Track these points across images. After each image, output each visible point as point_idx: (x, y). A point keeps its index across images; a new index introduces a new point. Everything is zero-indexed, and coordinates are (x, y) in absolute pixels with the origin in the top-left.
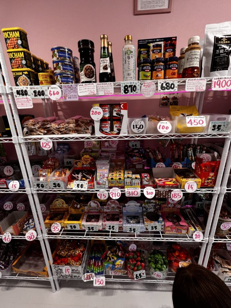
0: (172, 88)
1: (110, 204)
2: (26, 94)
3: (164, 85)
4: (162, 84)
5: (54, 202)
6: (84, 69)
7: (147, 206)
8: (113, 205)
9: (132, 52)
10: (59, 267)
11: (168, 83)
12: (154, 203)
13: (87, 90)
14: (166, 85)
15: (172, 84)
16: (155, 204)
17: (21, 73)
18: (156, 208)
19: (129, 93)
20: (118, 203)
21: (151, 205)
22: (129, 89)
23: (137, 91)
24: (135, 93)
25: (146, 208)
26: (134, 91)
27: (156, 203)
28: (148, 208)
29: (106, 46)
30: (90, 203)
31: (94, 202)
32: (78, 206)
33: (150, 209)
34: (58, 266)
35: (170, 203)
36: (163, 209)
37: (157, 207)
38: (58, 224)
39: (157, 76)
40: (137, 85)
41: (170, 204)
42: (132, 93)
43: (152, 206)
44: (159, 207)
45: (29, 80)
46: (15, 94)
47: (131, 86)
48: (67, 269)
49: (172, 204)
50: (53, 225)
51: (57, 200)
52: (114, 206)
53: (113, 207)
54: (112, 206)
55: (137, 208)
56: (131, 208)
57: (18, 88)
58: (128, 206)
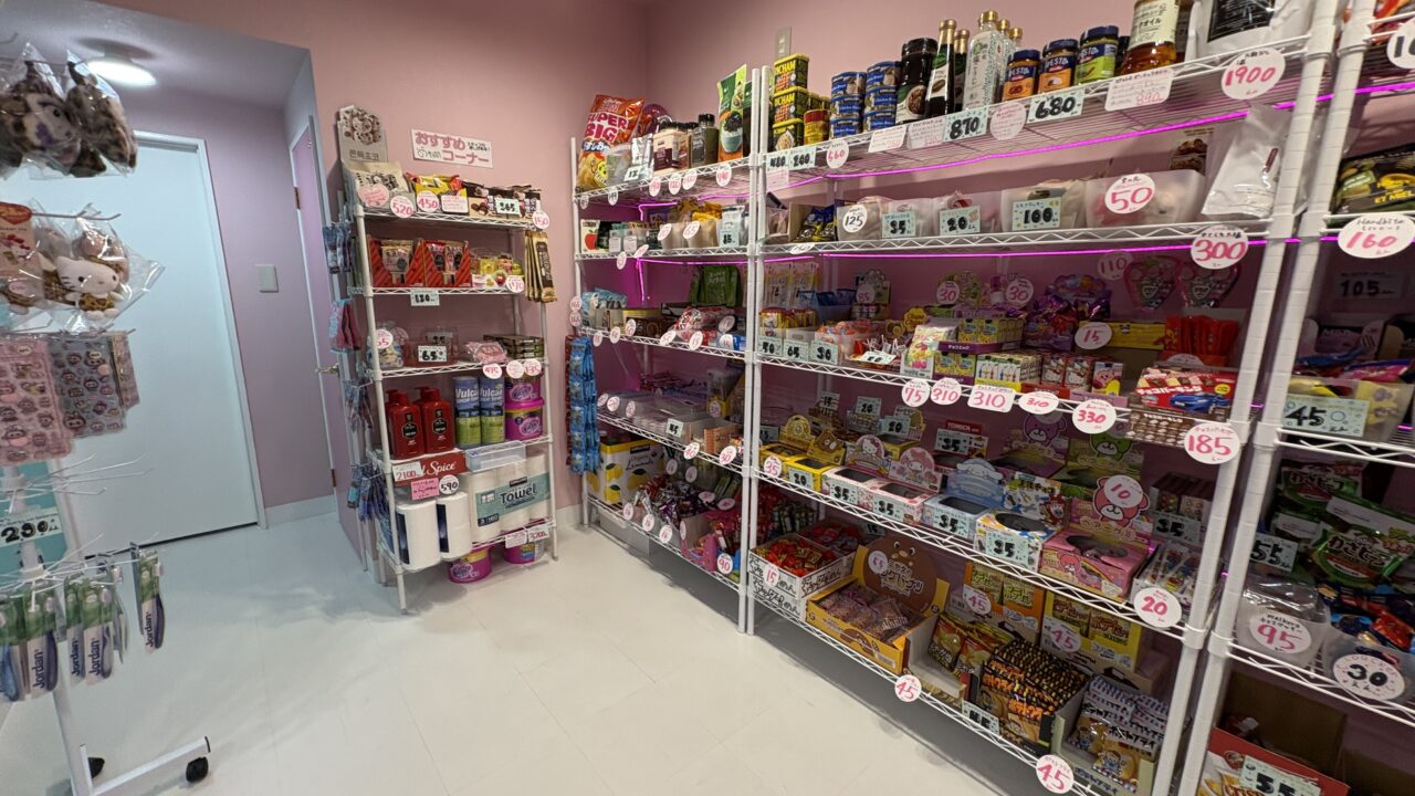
0: (1066, 110)
1: (911, 458)
2: (783, 164)
3: (1047, 106)
4: (1043, 103)
5: (790, 420)
6: (910, 95)
7: (1018, 493)
8: (917, 466)
9: (986, 46)
10: (760, 563)
11: (1058, 99)
12: (1045, 490)
13: (885, 141)
14: (1052, 104)
15: (1069, 99)
16: (1047, 495)
17: (784, 129)
18: (1049, 510)
19: (960, 138)
20: (932, 460)
21: (1032, 493)
22: (963, 128)
23: (979, 130)
24: (974, 134)
25: (1014, 503)
26: (973, 130)
27: (1053, 490)
28: (1022, 503)
29: (949, 42)
30: (863, 441)
31: (873, 442)
32: (833, 446)
33: (1027, 509)
34: (758, 560)
35: (1109, 503)
36: (1078, 517)
37: (1052, 510)
38: (778, 461)
39: (1051, 83)
40: (980, 117)
41: (1111, 508)
42: (968, 136)
43: (1037, 498)
44: (1061, 508)
45: (793, 140)
46: (768, 166)
47: (967, 121)
48: (772, 571)
49: (1117, 510)
50: (769, 459)
51: (797, 419)
52: (919, 469)
53: (918, 472)
54: (913, 468)
55: (990, 487)
56: (974, 481)
57: (774, 155)
58: (966, 472)
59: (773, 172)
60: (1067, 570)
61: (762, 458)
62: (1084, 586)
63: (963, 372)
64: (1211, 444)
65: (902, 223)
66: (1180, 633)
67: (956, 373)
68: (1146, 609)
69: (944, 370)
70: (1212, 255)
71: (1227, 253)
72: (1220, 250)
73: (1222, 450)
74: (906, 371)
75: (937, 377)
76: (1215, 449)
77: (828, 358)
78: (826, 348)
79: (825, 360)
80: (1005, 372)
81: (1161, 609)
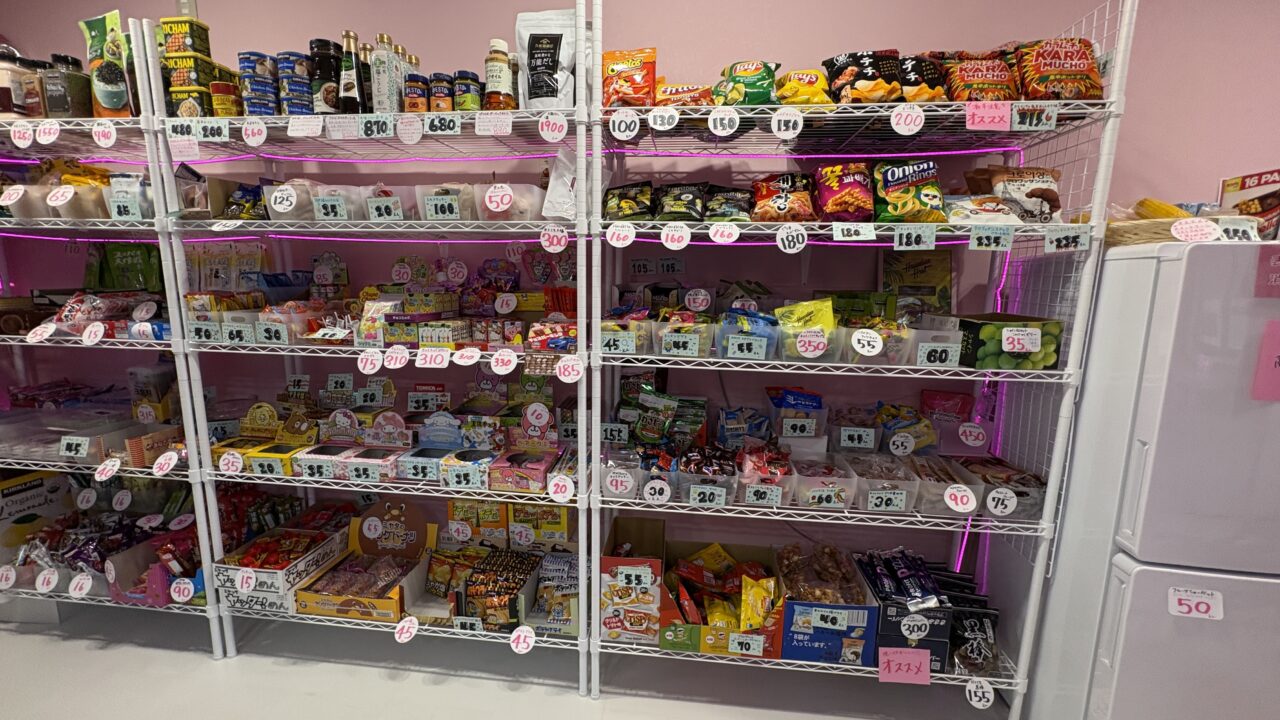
0: (451, 129)
1: (383, 423)
2: (189, 133)
3: (436, 122)
4: (433, 120)
5: (251, 410)
6: (323, 89)
7: (472, 433)
8: (389, 428)
9: (384, 62)
10: (230, 572)
11: (443, 119)
12: (490, 425)
14: (440, 122)
15: (451, 121)
16: (491, 429)
17: (186, 96)
18: (494, 440)
19: (373, 136)
20: (402, 421)
21: (481, 430)
22: (375, 128)
23: (388, 132)
24: (384, 135)
25: (470, 441)
26: (384, 132)
27: (495, 424)
28: (476, 440)
29: (353, 51)
30: (335, 416)
31: (345, 415)
32: (304, 427)
33: (480, 443)
34: (227, 570)
35: (531, 425)
36: (514, 440)
37: (497, 439)
38: (237, 455)
39: (438, 105)
40: (388, 123)
41: (532, 428)
42: (379, 136)
43: (486, 433)
44: (502, 437)
45: (199, 109)
46: (169, 132)
47: (377, 123)
48: (246, 575)
49: (537, 429)
50: (225, 456)
51: (259, 407)
52: (392, 431)
53: (391, 434)
54: (387, 431)
55: (452, 433)
56: (440, 430)
57: (176, 121)
58: (432, 425)
59: (177, 140)
60: (508, 482)
61: (216, 457)
62: (520, 490)
63: (409, 339)
64: (570, 369)
65: (333, 207)
66: (575, 502)
67: (402, 340)
68: (556, 492)
69: (393, 339)
70: (551, 244)
71: (559, 243)
72: (555, 241)
73: (575, 373)
74: (360, 343)
75: (388, 345)
76: (572, 373)
77: (278, 338)
78: (273, 329)
79: (275, 340)
80: (441, 336)
81: (563, 489)
